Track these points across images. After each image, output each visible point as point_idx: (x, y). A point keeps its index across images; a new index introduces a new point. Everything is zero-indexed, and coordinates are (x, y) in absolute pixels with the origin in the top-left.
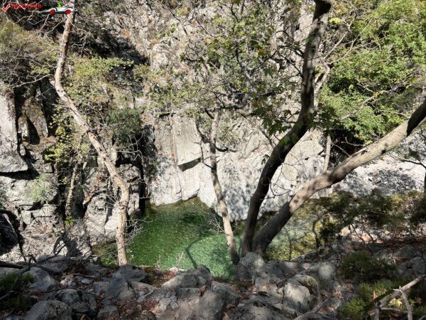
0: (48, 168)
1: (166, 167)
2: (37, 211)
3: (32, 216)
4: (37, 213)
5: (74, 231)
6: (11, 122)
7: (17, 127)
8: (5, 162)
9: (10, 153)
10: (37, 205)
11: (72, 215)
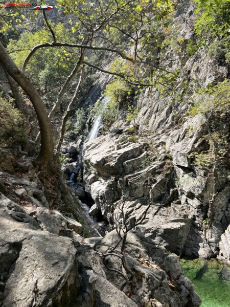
0: (201, 172)
2: (190, 200)
3: (186, 201)
4: (190, 201)
5: (209, 232)
6: (194, 139)
7: (195, 142)
8: (180, 159)
9: (183, 155)
10: (191, 195)
11: (213, 220)
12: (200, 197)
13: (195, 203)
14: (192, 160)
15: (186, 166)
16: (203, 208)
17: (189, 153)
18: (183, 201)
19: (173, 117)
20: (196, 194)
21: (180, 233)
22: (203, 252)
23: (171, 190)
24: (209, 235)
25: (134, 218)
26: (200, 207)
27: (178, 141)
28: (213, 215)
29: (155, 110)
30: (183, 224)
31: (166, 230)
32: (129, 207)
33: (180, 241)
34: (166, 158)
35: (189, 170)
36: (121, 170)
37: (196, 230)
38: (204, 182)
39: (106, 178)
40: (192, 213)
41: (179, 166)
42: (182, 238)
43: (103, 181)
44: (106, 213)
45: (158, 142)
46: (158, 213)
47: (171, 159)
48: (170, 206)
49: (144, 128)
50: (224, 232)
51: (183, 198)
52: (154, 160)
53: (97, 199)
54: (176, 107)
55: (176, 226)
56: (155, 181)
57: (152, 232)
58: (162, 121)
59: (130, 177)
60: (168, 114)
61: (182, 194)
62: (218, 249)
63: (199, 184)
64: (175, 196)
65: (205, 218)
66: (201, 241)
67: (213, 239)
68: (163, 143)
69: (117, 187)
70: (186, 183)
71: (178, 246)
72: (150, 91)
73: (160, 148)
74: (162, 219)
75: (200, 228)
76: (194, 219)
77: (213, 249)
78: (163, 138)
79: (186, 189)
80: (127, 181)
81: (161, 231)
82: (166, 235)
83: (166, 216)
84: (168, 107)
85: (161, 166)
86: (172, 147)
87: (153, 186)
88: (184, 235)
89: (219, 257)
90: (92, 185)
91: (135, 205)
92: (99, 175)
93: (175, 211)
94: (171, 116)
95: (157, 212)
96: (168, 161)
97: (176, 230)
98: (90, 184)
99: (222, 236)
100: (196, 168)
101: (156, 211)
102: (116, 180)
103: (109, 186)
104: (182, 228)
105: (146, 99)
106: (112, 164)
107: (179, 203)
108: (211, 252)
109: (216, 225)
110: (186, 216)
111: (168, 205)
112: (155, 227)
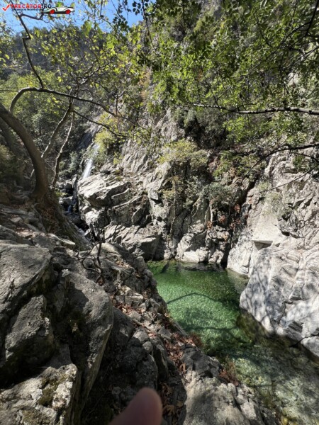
0: (167, 203)
1: (245, 241)
3: (157, 223)
4: (159, 223)
5: (170, 243)
6: (162, 180)
7: (163, 182)
8: (153, 194)
9: (155, 191)
10: (160, 219)
11: (173, 234)
12: (166, 220)
13: (162, 224)
14: (160, 195)
15: (157, 199)
16: (167, 228)
17: (159, 190)
18: (154, 223)
19: (148, 164)
20: (163, 218)
21: (153, 245)
22: (166, 256)
23: (147, 216)
24: (170, 244)
25: (120, 237)
26: (165, 227)
27: (152, 181)
28: (173, 231)
29: (135, 157)
30: (154, 238)
31: (143, 244)
33: (152, 250)
34: (143, 193)
35: (159, 202)
36: (110, 202)
37: (163, 242)
38: (168, 210)
39: (98, 209)
40: (160, 231)
41: (152, 199)
42: (153, 248)
43: (95, 211)
44: (98, 235)
45: (138, 181)
46: (138, 232)
47: (147, 194)
48: (145, 226)
49: (128, 170)
50: (179, 242)
51: (155, 221)
52: (135, 195)
53: (91, 225)
54: (151, 156)
55: (150, 240)
56: (136, 210)
58: (141, 166)
59: (116, 208)
60: (145, 160)
61: (154, 218)
62: (176, 253)
63: (165, 211)
64: (150, 220)
65: (168, 233)
66: (166, 248)
67: (173, 247)
68: (141, 182)
69: (107, 216)
70: (157, 211)
72: (132, 142)
73: (139, 186)
74: (140, 236)
75: (165, 241)
76: (161, 235)
77: (173, 253)
78: (141, 178)
79: (157, 215)
80: (115, 211)
81: (140, 244)
82: (143, 247)
83: (143, 234)
84: (145, 156)
85: (140, 199)
86: (148, 186)
87: (134, 213)
88: (155, 245)
89: (176, 258)
90: (86, 215)
91: (121, 227)
92: (92, 206)
93: (149, 230)
94: (147, 162)
96: (145, 196)
97: (150, 243)
98: (85, 213)
99: (179, 244)
100: (163, 200)
101: (136, 231)
102: (106, 210)
103: (101, 215)
104: (153, 241)
105: (128, 148)
106: (103, 197)
107: (152, 225)
108: (171, 255)
109: (175, 238)
110: (156, 233)
111: (144, 226)
112: (135, 242)
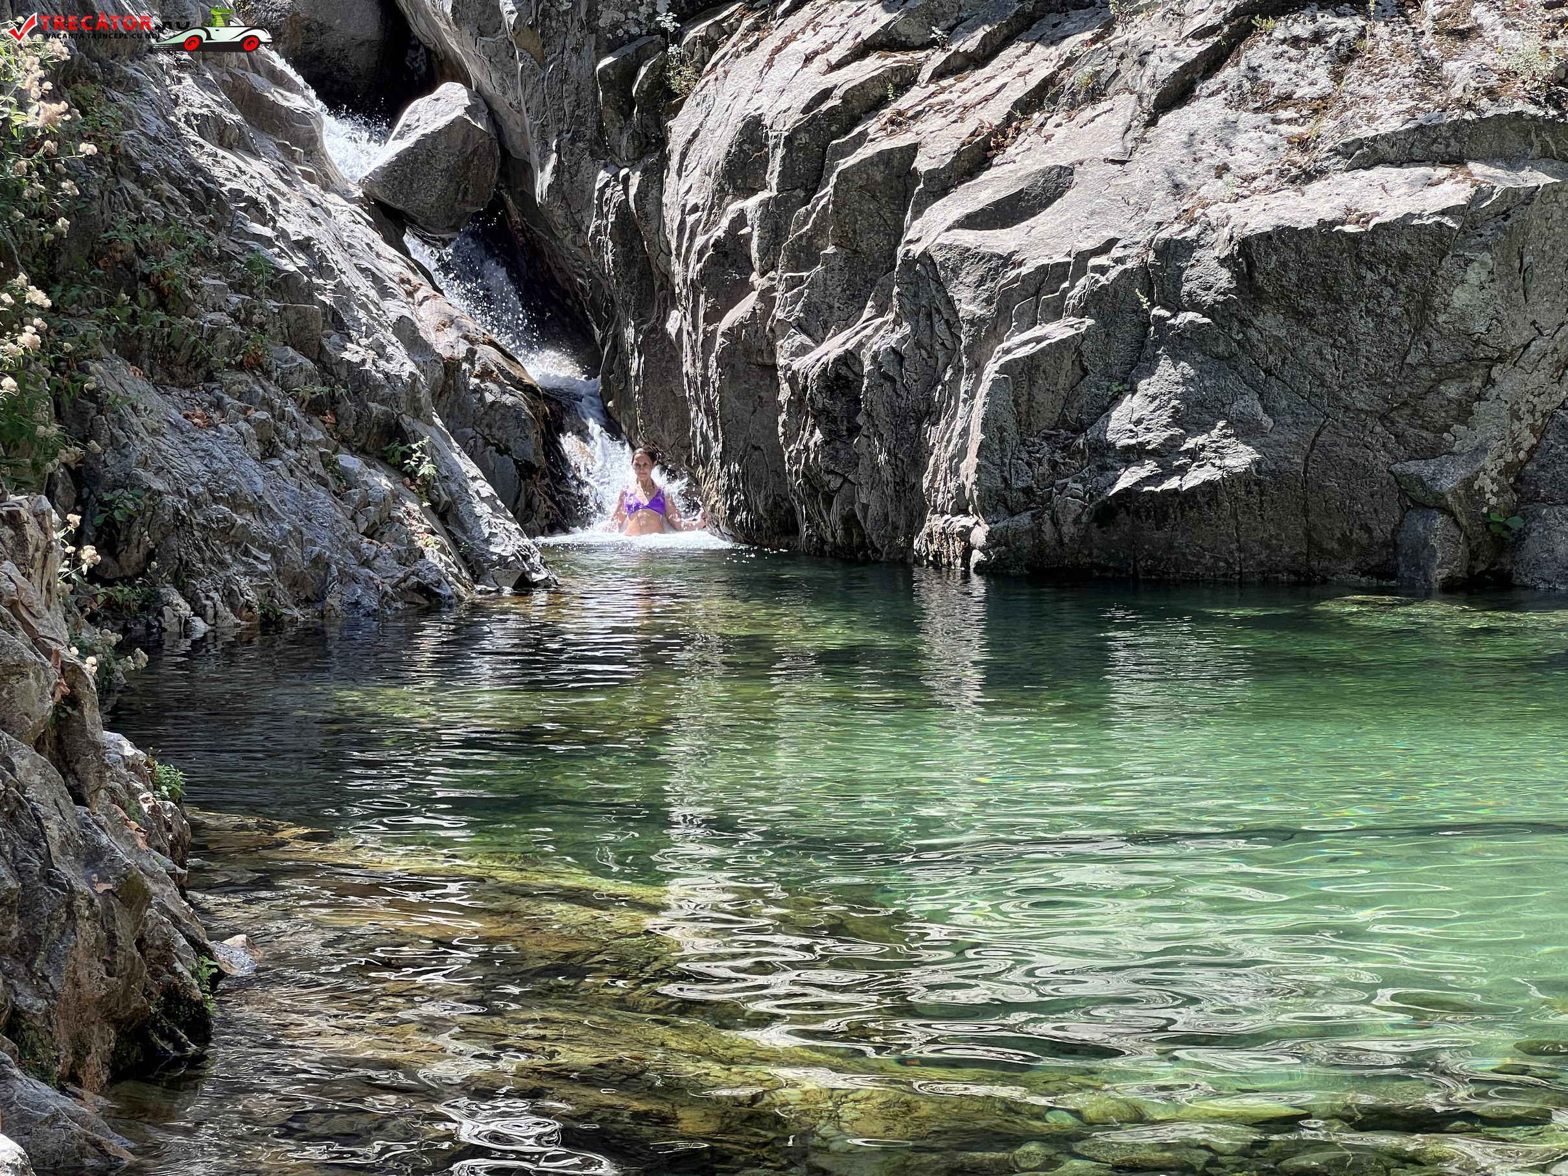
21: (1467, 292)
32: (861, 51)
33: (1464, 413)
42: (1484, 361)
46: (1229, 73)
55: (1420, 196)
57: (1094, 302)
71: (1426, 469)
81: (1209, 270)
82: (1271, 323)
83: (1321, 106)
95: (1212, 62)
101: (1197, 48)
